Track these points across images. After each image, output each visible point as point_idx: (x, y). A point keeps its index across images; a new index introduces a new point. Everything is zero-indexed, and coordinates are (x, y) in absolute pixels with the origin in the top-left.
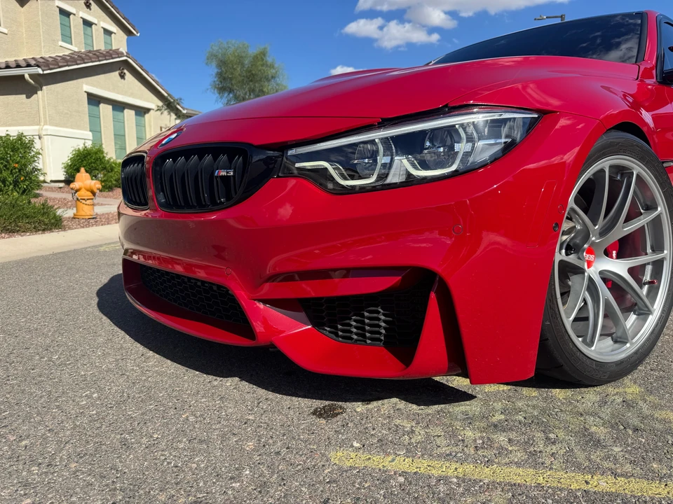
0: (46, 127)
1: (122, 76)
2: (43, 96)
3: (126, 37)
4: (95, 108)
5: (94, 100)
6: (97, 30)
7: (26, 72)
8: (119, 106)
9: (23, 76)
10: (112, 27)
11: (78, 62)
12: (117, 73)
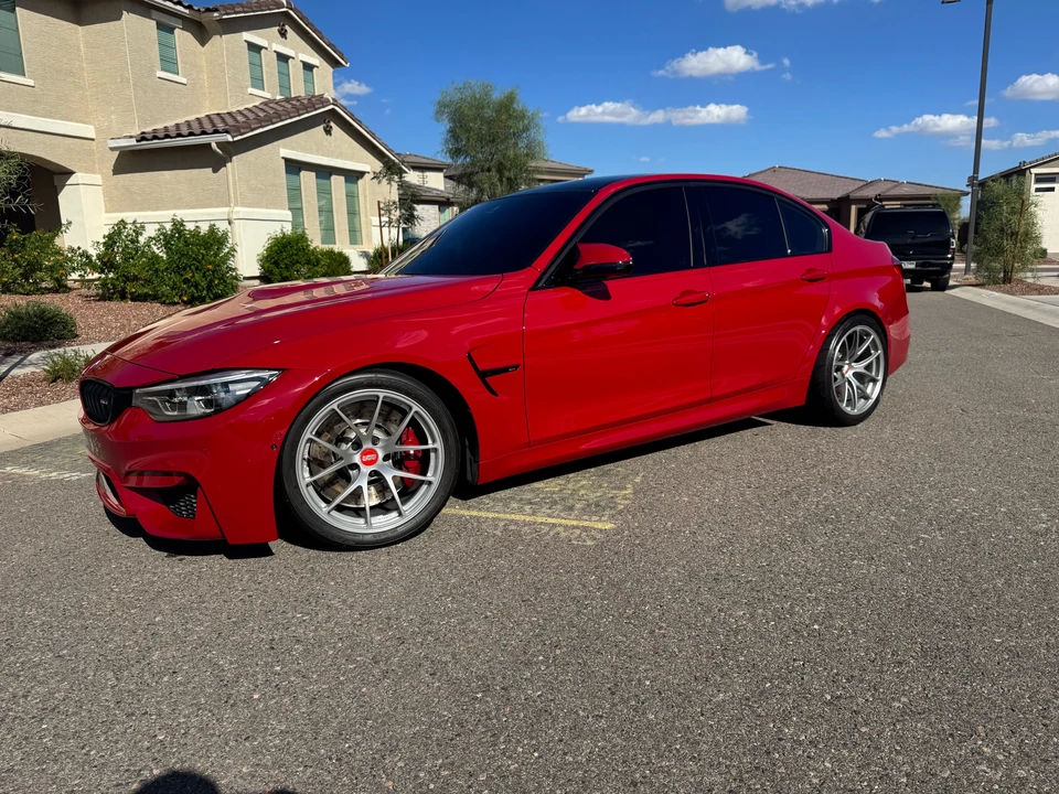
0: (237, 209)
1: (328, 131)
2: (233, 169)
3: (331, 70)
4: (294, 177)
5: (294, 167)
6: (294, 66)
7: (213, 140)
8: (324, 172)
9: (210, 144)
10: (314, 59)
11: (274, 120)
12: (320, 129)
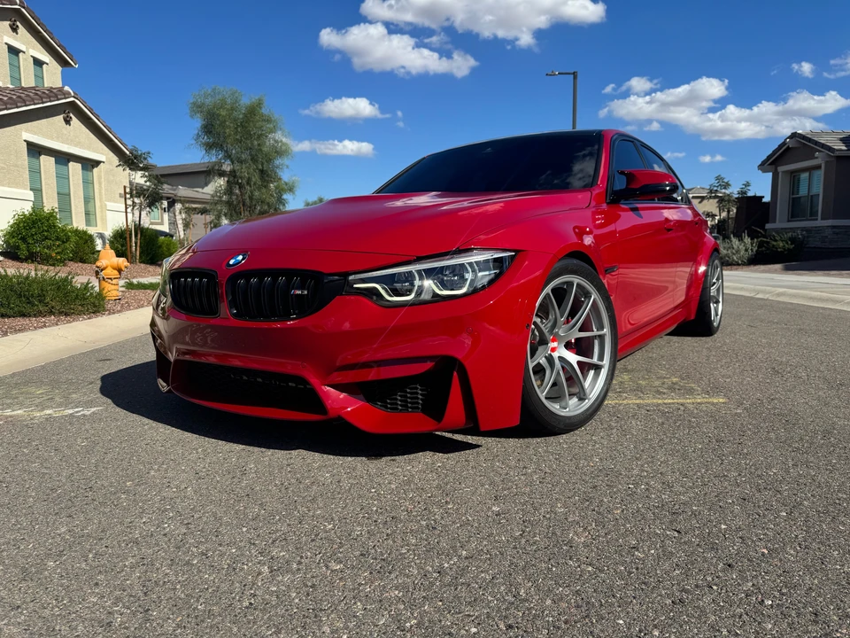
1: (67, 121)
3: (60, 68)
4: (34, 160)
5: (35, 150)
6: (25, 60)
8: (63, 158)
10: (44, 56)
11: (19, 104)
12: (61, 118)
